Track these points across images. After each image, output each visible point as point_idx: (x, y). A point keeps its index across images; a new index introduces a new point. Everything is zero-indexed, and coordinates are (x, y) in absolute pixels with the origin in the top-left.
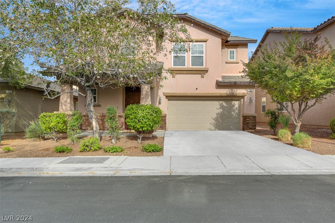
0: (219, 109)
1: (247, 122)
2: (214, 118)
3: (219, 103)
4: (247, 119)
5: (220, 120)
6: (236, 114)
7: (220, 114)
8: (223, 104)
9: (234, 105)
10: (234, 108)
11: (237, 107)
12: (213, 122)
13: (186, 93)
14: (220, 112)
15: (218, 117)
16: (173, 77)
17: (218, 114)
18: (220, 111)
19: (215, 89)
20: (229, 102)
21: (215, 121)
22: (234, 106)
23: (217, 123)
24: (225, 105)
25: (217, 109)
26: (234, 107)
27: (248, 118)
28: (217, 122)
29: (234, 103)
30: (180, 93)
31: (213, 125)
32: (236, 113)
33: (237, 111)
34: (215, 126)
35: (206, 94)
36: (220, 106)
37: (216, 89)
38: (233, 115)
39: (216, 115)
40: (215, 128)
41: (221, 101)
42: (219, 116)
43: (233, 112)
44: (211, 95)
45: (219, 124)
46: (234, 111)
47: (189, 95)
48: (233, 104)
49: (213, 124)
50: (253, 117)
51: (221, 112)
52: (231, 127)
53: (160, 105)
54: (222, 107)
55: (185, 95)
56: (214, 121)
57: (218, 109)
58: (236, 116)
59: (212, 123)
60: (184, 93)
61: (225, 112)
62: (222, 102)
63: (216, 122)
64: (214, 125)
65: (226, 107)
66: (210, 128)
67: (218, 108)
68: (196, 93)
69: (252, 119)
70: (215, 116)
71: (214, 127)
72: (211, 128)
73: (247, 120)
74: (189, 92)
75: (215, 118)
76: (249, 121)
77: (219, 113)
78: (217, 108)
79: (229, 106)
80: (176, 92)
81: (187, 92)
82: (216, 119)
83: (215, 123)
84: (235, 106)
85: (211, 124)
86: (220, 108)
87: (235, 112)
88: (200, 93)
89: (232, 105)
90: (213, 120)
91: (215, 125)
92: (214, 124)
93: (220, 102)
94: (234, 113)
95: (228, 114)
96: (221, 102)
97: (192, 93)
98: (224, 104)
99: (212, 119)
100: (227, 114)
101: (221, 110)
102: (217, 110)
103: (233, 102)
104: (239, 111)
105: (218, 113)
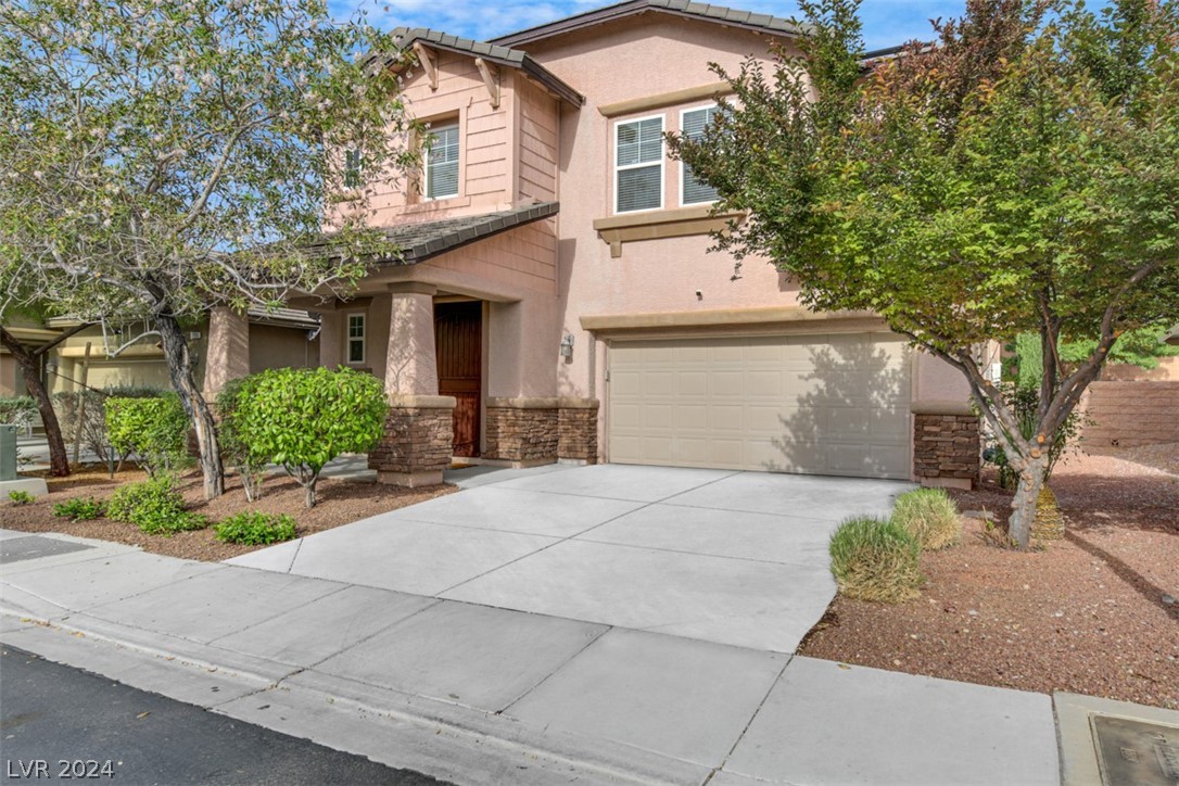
0: (811, 376)
1: (925, 438)
2: (788, 417)
3: (812, 351)
4: (926, 429)
5: (815, 428)
6: (889, 403)
7: (814, 398)
8: (827, 355)
9: (880, 358)
10: (883, 373)
11: (898, 368)
12: (785, 437)
13: (659, 317)
14: (815, 393)
15: (804, 415)
16: (615, 255)
17: (808, 401)
18: (817, 386)
19: (778, 290)
20: (859, 346)
21: (794, 432)
22: (880, 363)
23: (802, 439)
24: (841, 361)
25: (801, 377)
26: (879, 370)
27: (935, 424)
28: (800, 434)
29: (882, 351)
30: (638, 318)
31: (783, 449)
32: (890, 396)
33: (896, 388)
34: (792, 452)
35: (737, 314)
36: (813, 367)
37: (781, 290)
38: (877, 406)
39: (797, 404)
40: (793, 461)
41: (819, 343)
42: (810, 409)
43: (875, 393)
44: (756, 319)
45: (808, 445)
46: (882, 387)
47: (670, 322)
48: (876, 354)
49: (784, 444)
50: (957, 416)
51: (821, 391)
52: (867, 460)
53: (568, 366)
54: (824, 368)
55: (655, 323)
56: (788, 433)
57: (807, 379)
58: (893, 412)
59: (781, 439)
60: (650, 317)
61: (840, 394)
62: (827, 346)
63: (797, 437)
64: (787, 450)
65: (844, 368)
66: (771, 461)
67: (806, 374)
68: (699, 315)
69: (955, 426)
70: (794, 408)
71: (788, 455)
72: (776, 462)
73: (929, 434)
74: (673, 311)
75: (794, 417)
76: (936, 434)
77: (809, 395)
78: (801, 373)
79: (856, 364)
80: (625, 314)
81: (663, 312)
82: (797, 424)
83: (793, 440)
84: (884, 365)
85: (775, 442)
86: (818, 374)
87: (886, 390)
88: (713, 314)
89: (874, 358)
90: (783, 425)
91: (793, 447)
92: (788, 443)
93: (813, 346)
94: (883, 397)
95: (853, 401)
96: (818, 348)
97: (683, 316)
98: (836, 355)
99: (781, 420)
100: (848, 401)
101: (822, 384)
102: (803, 381)
103: (878, 346)
104: (907, 386)
105: (804, 395)
